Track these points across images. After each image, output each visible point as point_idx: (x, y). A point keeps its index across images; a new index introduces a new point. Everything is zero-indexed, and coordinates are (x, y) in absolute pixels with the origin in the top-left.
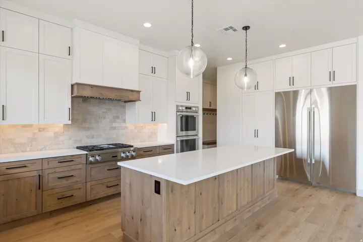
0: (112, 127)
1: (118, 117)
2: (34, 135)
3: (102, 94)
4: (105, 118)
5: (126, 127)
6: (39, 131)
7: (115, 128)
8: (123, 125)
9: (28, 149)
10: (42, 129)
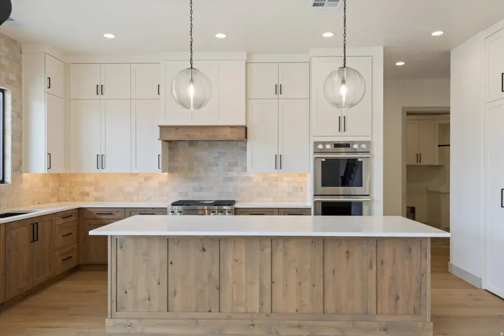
0: (228, 178)
1: (236, 164)
2: (140, 183)
3: (189, 136)
4: (217, 165)
5: (249, 179)
6: (145, 180)
7: (231, 179)
8: (245, 175)
9: (135, 198)
10: (147, 179)
